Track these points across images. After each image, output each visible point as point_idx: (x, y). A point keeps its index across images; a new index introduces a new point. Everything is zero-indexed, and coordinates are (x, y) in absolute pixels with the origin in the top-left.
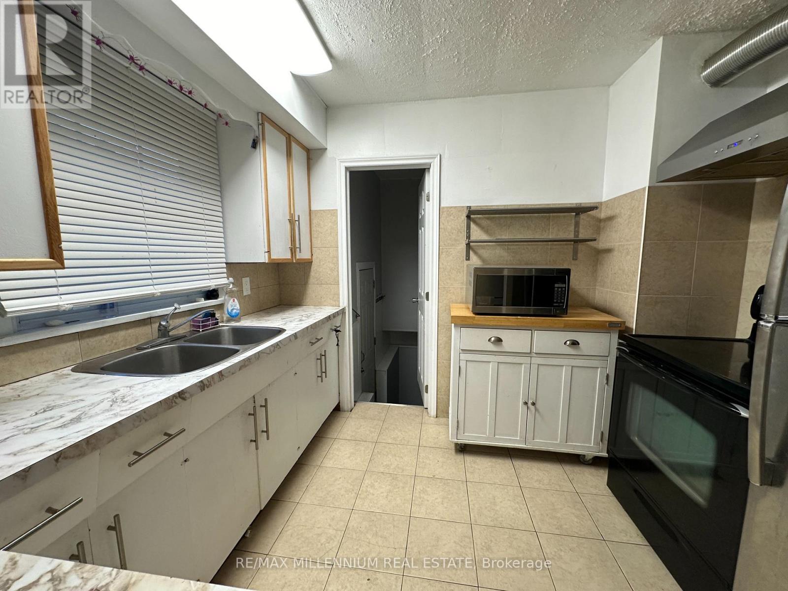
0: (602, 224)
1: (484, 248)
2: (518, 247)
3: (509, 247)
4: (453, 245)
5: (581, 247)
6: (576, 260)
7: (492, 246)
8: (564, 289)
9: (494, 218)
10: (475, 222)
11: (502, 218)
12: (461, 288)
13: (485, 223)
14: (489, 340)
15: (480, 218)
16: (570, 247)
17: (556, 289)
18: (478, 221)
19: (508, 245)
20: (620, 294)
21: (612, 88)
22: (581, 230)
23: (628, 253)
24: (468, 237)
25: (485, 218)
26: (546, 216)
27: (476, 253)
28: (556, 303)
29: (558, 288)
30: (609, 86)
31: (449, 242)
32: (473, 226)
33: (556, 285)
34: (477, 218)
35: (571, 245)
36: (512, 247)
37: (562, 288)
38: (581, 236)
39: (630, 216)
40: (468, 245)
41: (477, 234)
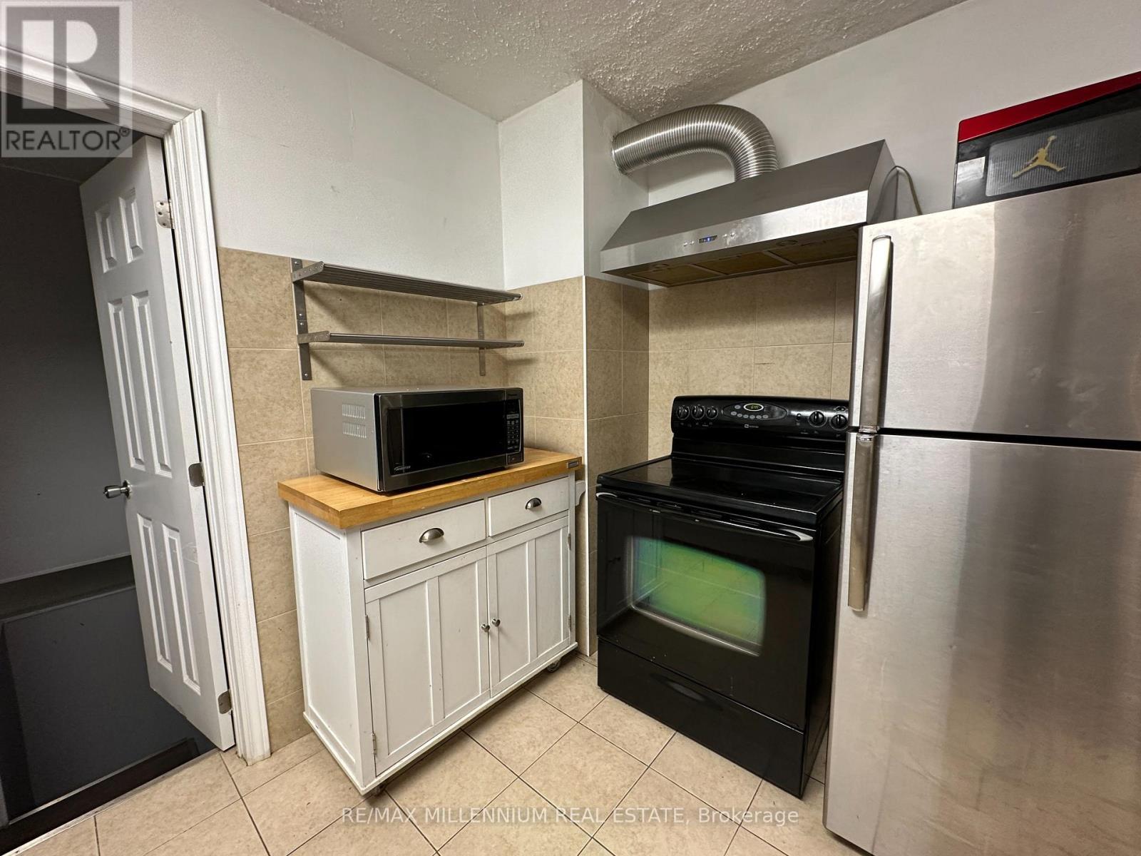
0: (509, 323)
1: (339, 352)
2: (401, 352)
3: (388, 352)
4: (266, 345)
5: (489, 355)
6: (485, 375)
7: (356, 349)
8: (517, 421)
9: (354, 293)
10: (315, 297)
11: (369, 294)
12: (299, 443)
13: (336, 301)
14: (421, 540)
15: (324, 289)
16: (473, 356)
17: (509, 422)
18: (319, 293)
19: (386, 349)
20: (557, 421)
21: (500, 126)
22: (487, 331)
23: (563, 365)
24: (303, 329)
25: (336, 290)
26: (440, 302)
27: (324, 364)
28: (511, 445)
29: (511, 420)
30: (499, 121)
31: (255, 337)
32: (310, 304)
33: (509, 417)
34: (319, 288)
35: (475, 351)
36: (393, 353)
37: (515, 420)
38: (487, 339)
39: (560, 315)
40: (305, 348)
41: (320, 320)
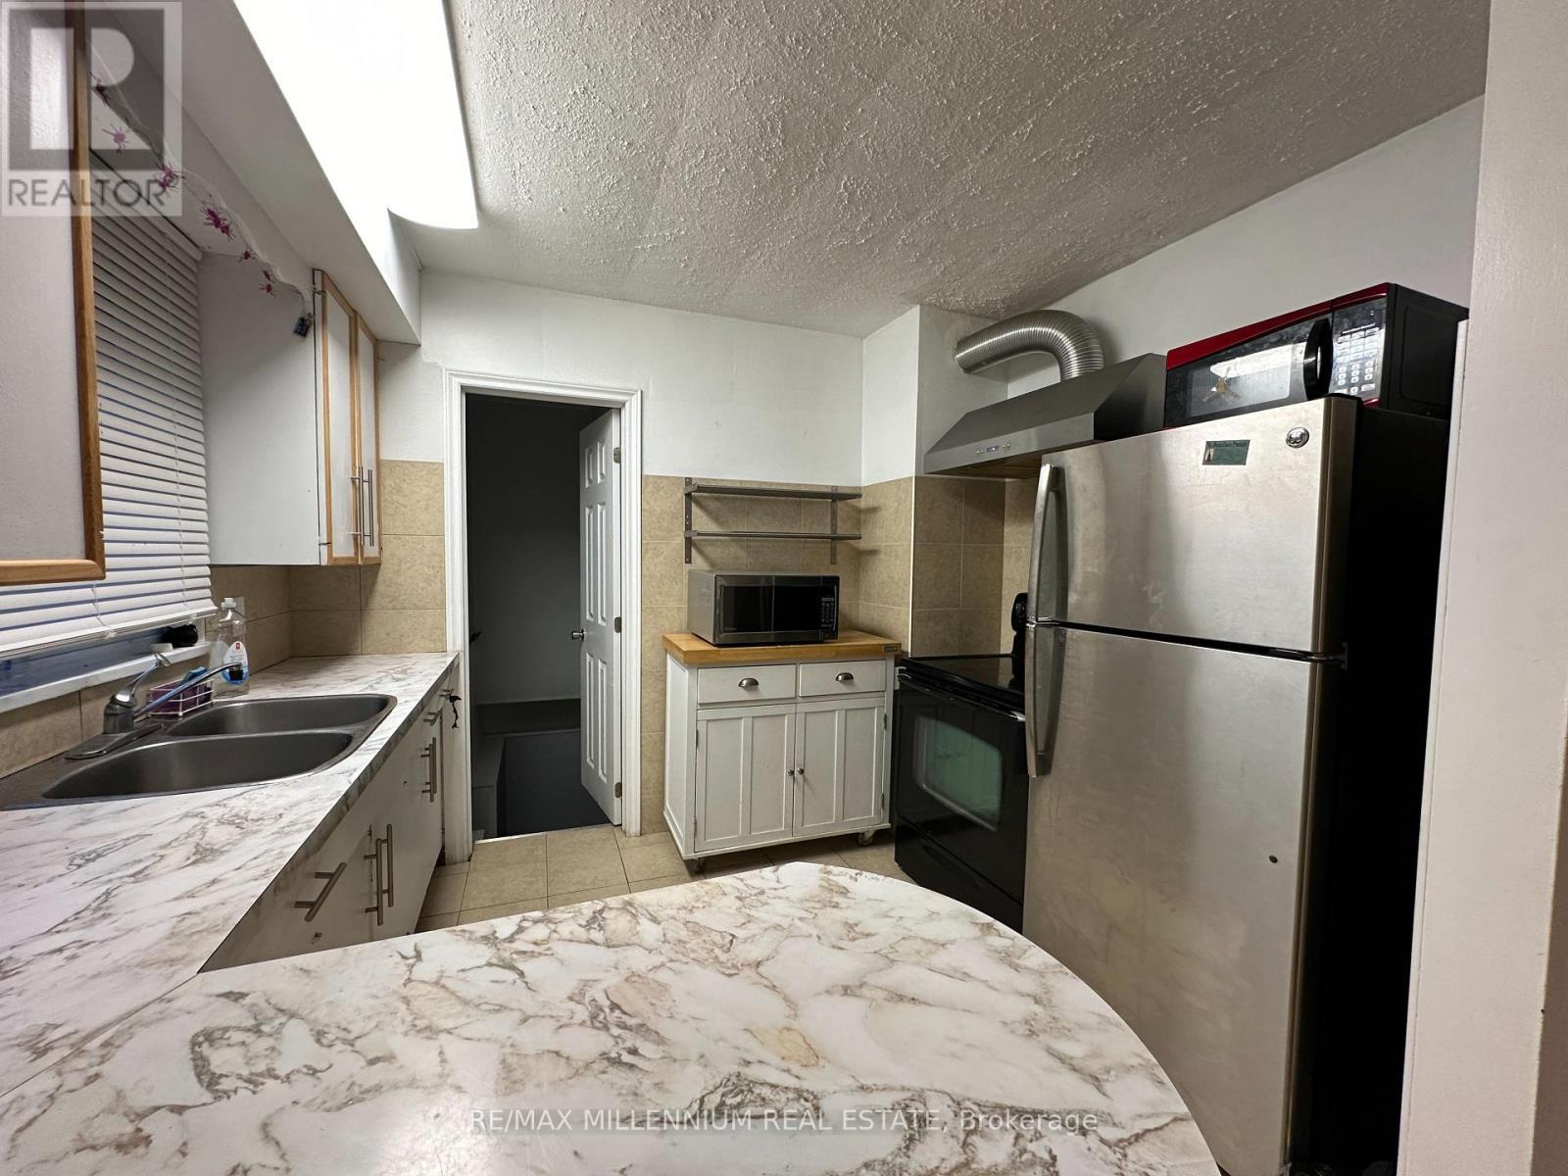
0: (864, 517)
1: (712, 544)
2: (761, 544)
3: (749, 543)
4: (664, 538)
5: (840, 546)
6: (835, 564)
7: (725, 541)
8: (831, 604)
9: (726, 499)
10: (698, 504)
11: (736, 500)
12: (679, 609)
13: (713, 505)
14: (740, 684)
15: (706, 497)
16: (827, 547)
18: (701, 500)
19: (747, 541)
20: (892, 609)
22: (839, 524)
23: (896, 557)
24: (688, 527)
25: (714, 498)
26: (796, 502)
27: (700, 552)
29: (825, 602)
30: (864, 337)
31: (658, 533)
32: (695, 508)
33: (823, 599)
34: (701, 496)
35: (827, 543)
36: (751, 544)
38: (840, 532)
39: (897, 511)
40: (689, 542)
41: (702, 522)
